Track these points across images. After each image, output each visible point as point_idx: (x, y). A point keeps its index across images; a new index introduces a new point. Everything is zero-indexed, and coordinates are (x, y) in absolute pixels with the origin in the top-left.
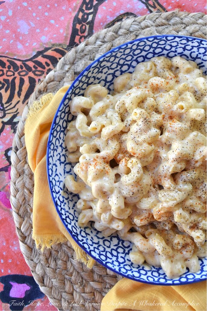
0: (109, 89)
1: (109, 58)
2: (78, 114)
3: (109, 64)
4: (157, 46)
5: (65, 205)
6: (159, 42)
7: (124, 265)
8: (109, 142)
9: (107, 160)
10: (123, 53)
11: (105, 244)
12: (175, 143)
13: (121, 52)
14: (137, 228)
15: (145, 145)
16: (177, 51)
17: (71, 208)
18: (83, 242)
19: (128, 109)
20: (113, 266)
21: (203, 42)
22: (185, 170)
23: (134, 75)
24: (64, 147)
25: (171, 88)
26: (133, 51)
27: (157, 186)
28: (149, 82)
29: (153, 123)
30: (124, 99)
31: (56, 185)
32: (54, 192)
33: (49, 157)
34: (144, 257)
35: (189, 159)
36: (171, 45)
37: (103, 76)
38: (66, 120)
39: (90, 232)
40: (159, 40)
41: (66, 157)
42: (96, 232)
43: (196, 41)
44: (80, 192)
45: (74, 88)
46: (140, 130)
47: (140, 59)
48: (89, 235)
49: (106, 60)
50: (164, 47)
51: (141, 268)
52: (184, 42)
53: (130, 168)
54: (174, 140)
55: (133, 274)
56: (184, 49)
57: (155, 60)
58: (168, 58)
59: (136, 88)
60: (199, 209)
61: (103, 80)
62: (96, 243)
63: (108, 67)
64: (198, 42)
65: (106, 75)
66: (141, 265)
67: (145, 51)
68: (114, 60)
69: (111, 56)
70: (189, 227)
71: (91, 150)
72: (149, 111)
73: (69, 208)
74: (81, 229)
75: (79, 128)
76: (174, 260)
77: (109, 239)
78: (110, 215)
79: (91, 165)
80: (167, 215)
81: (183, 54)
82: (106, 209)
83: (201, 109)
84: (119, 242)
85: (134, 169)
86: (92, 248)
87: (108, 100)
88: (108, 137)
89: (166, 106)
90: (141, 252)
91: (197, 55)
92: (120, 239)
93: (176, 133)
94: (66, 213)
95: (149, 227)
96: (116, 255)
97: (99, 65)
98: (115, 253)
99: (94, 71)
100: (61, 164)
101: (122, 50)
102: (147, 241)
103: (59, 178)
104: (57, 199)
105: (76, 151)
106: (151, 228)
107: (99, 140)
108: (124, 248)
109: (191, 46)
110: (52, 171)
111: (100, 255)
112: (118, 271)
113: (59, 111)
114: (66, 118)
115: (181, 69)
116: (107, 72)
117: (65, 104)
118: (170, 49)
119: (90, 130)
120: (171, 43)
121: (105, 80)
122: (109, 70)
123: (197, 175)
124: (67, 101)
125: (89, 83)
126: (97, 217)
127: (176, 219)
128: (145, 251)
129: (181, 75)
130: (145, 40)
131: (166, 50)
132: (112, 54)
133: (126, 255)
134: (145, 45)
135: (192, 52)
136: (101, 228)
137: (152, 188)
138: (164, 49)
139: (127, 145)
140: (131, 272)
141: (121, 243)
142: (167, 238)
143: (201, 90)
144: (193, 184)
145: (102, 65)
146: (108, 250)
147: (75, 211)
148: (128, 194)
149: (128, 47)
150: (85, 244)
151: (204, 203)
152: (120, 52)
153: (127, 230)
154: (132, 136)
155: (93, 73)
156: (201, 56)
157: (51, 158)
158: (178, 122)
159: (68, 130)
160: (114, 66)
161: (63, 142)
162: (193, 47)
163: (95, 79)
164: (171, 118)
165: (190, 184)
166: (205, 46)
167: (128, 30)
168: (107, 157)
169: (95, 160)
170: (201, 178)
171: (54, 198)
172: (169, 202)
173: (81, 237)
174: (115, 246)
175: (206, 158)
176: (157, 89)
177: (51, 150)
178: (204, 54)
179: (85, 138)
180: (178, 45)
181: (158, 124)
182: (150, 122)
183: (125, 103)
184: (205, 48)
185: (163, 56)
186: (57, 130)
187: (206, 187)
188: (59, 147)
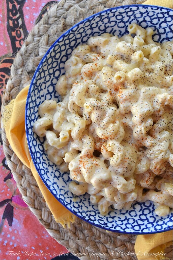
0: (56, 97)
1: (40, 75)
2: (45, 133)
3: (43, 80)
4: (70, 41)
5: (82, 208)
7: (157, 222)
8: (82, 140)
9: (91, 155)
11: (132, 215)
12: (133, 108)
13: (45, 65)
14: (148, 188)
15: (111, 125)
16: (88, 34)
17: (88, 206)
18: (114, 226)
19: (80, 106)
20: (149, 230)
21: (102, 14)
22: (154, 123)
23: (67, 74)
24: (53, 164)
25: (101, 67)
26: (54, 57)
27: (141, 149)
28: (82, 73)
29: (105, 105)
30: (71, 100)
31: (65, 198)
32: (68, 205)
33: (46, 182)
34: (167, 206)
35: (151, 114)
36: (79, 33)
37: (45, 91)
38: (40, 143)
39: (115, 214)
40: (68, 36)
41: (59, 170)
45: (29, 117)
46: (99, 117)
47: (64, 59)
48: (115, 217)
49: (38, 79)
50: (76, 38)
52: (88, 24)
53: (111, 151)
54: (131, 107)
55: (167, 225)
56: (92, 28)
57: (75, 53)
58: (84, 43)
59: (75, 84)
61: (47, 94)
62: (124, 220)
63: (43, 83)
64: (98, 17)
65: (46, 89)
66: (170, 213)
67: (63, 51)
68: (45, 74)
69: (40, 74)
71: (73, 155)
72: (96, 96)
73: (87, 207)
74: (106, 216)
75: (53, 144)
78: (121, 194)
79: (80, 168)
80: (164, 166)
81: (93, 32)
82: (115, 192)
83: (135, 69)
84: (142, 206)
85: (114, 150)
86: (124, 227)
87: (60, 108)
88: (79, 137)
90: (163, 204)
91: (105, 26)
92: (140, 203)
93: (128, 101)
94: (87, 213)
97: (35, 86)
98: (143, 217)
99: (35, 94)
100: (58, 179)
101: (46, 63)
102: (162, 193)
103: (64, 190)
104: (73, 209)
105: (63, 162)
106: (159, 180)
107: (74, 143)
108: (148, 208)
109: (96, 23)
110: (55, 190)
111: (133, 227)
112: (155, 231)
113: (29, 142)
114: (38, 143)
115: (99, 46)
116: (45, 86)
117: (31, 134)
118: (81, 36)
119: (62, 140)
120: (78, 31)
121: (49, 93)
123: (166, 121)
124: (30, 131)
125: (37, 105)
126: (112, 202)
128: (165, 202)
129: (103, 50)
130: (57, 43)
131: (78, 39)
132: (39, 72)
133: (152, 213)
134: (60, 47)
135: (99, 27)
136: (120, 206)
137: (138, 153)
138: (76, 39)
139: (97, 134)
140: (165, 224)
141: (143, 205)
143: (126, 53)
144: (167, 130)
145: (38, 84)
146: (137, 218)
147: (93, 206)
148: (123, 171)
149: (48, 58)
150: (116, 227)
152: (44, 66)
153: (141, 194)
154: (97, 125)
155: (35, 95)
156: (108, 24)
157: (48, 180)
158: (124, 90)
159: (47, 151)
160: (48, 78)
161: (49, 162)
162: (97, 23)
163: (40, 98)
164: (117, 90)
165: (165, 131)
166: (106, 16)
167: (55, 17)
168: (88, 153)
169: (81, 161)
170: (170, 120)
171: (70, 210)
172: (158, 156)
173: (110, 223)
174: (140, 211)
175: (164, 103)
176: (91, 74)
177: (44, 175)
178: (110, 22)
179: (63, 148)
180: (85, 29)
181: (110, 102)
182: (102, 106)
183: (75, 102)
184: (107, 17)
185: (79, 44)
186: (38, 156)
188: (48, 168)
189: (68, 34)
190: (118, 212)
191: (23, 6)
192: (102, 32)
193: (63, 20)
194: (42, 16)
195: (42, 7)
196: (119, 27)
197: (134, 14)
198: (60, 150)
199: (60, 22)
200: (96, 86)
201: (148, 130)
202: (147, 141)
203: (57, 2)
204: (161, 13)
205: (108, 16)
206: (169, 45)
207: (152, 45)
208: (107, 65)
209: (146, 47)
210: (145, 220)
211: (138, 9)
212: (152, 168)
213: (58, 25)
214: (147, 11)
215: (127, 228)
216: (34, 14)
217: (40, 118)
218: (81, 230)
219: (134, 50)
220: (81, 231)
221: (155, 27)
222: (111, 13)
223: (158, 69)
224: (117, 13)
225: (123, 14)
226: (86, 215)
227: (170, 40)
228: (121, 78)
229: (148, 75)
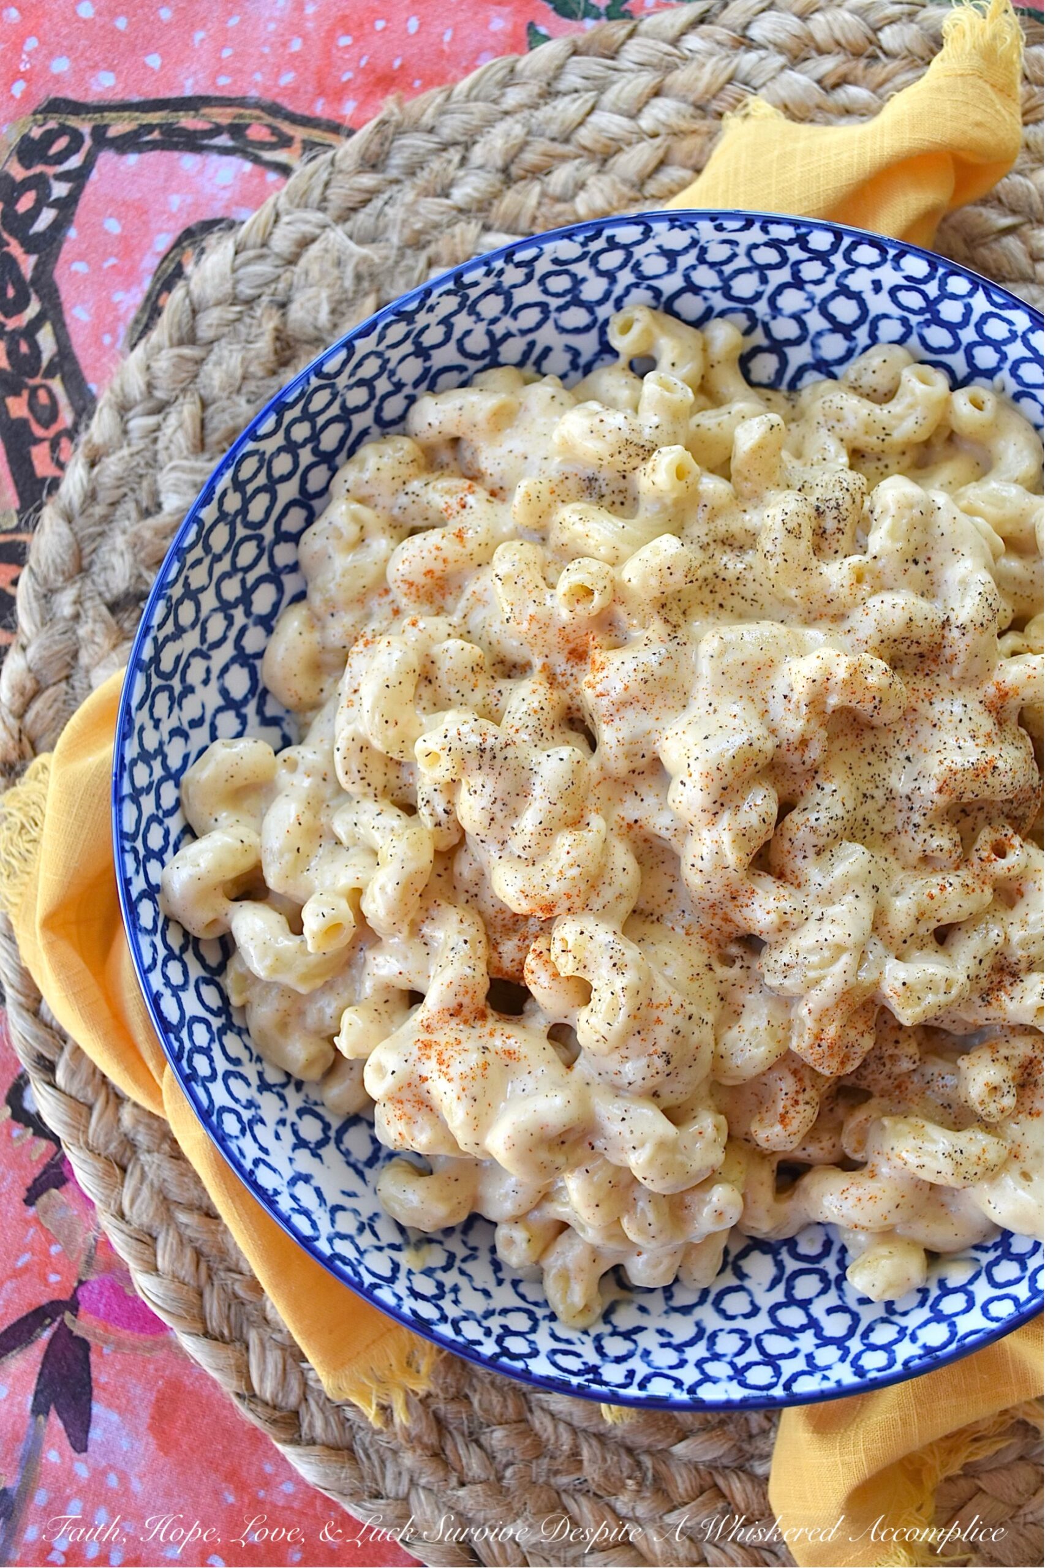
0: (269, 722)
1: (171, 617)
2: (227, 917)
3: (191, 640)
4: (313, 427)
5: (461, 1296)
6: (305, 408)
7: (865, 1335)
8: (424, 932)
9: (472, 1007)
10: (210, 557)
11: (730, 1312)
12: (666, 743)
13: (199, 562)
14: (800, 1155)
15: (564, 841)
16: (404, 381)
17: (491, 1286)
18: (638, 1378)
19: (396, 756)
20: (825, 1378)
21: (467, 278)
22: (786, 807)
23: (316, 598)
24: (281, 1079)
25: (489, 547)
26: (239, 520)
27: (734, 950)
28: (393, 586)
29: (526, 738)
30: (348, 730)
31: (362, 1253)
32: (379, 1286)
33: (252, 1172)
34: (912, 1243)
35: (762, 761)
36: (361, 383)
37: (211, 697)
38: (203, 973)
39: (638, 1313)
40: (301, 404)
41: (318, 1109)
42: (659, 1296)
44: (476, 1199)
45: (133, 837)
46: (499, 803)
47: (294, 520)
48: (639, 1329)
49: (167, 639)
50: (343, 406)
51: (935, 1292)
52: (398, 331)
53: (577, 974)
54: (656, 736)
55: (920, 1343)
56: (422, 352)
57: (347, 486)
58: (389, 430)
59: (362, 646)
60: (955, 908)
61: (219, 710)
62: (691, 1343)
63: (195, 653)
64: (448, 293)
65: (214, 684)
66: (928, 1279)
67: (285, 478)
68: (198, 610)
69: (173, 609)
70: (978, 1002)
71: (385, 1016)
72: (477, 697)
73: (487, 1293)
74: (593, 1332)
75: (274, 969)
76: (1027, 1167)
77: (729, 1280)
78: (652, 1197)
79: (426, 1079)
80: (861, 1027)
81: (434, 370)
82: (618, 1189)
83: (656, 542)
84: (779, 1258)
85: (591, 967)
86: (689, 1375)
87: (295, 776)
88: (407, 920)
89: (523, 628)
90: (887, 1234)
91: (490, 334)
92: (771, 1242)
93: (640, 705)
94: (485, 1323)
96: (804, 1320)
97: (154, 678)
98: (792, 1317)
99: (156, 716)
100: (319, 1156)
101: (198, 552)
102: (873, 1175)
103: (356, 1212)
104: (408, 1304)
105: (335, 1063)
106: (853, 1108)
107: (381, 955)
108: (816, 1266)
109: (439, 323)
110: (306, 1213)
111: (739, 1374)
112: (856, 1380)
113: (146, 972)
114: (196, 971)
115: (470, 436)
116: (208, 671)
117: (150, 926)
118: (372, 396)
119: (315, 944)
120: (352, 375)
121: (230, 704)
123: (843, 790)
124: (146, 910)
125: (173, 770)
126: (613, 1246)
128: (893, 1219)
129: (491, 458)
130: (250, 446)
131: (358, 409)
132: (170, 598)
133: (839, 1288)
134: (266, 463)
135: (460, 342)
136: (662, 1268)
137: (722, 972)
138: (346, 415)
139: (500, 895)
140: (907, 1340)
141: (785, 1256)
142: (940, 1102)
143: (604, 463)
144: (860, 835)
145: (167, 665)
146: (758, 1325)
147: (515, 1283)
148: (648, 1073)
149: (207, 526)
150: (649, 1381)
151: (957, 868)
152: (193, 566)
153: (765, 1194)
154: (491, 845)
155: (157, 724)
156: (506, 324)
157: (262, 1166)
158: (611, 654)
159: (243, 1008)
160: (216, 627)
161: (259, 1067)
163: (186, 737)
164: (578, 655)
165: (845, 843)
166: (488, 283)
167: (232, 304)
168: (460, 999)
169: (427, 1045)
170: (870, 785)
171: (394, 1312)
172: (823, 978)
173: (614, 1365)
174: (771, 1287)
175: (824, 703)
176: (442, 588)
177: (237, 1137)
178: (510, 310)
179: (326, 988)
180: (388, 360)
181: (550, 724)
182: (507, 745)
183: (368, 741)
184: (495, 290)
185: (366, 439)
186: (198, 1043)
187: (916, 806)
188: (259, 1099)
189: (302, 394)
190: (656, 1303)
191: (57, 259)
192: (480, 364)
193: (270, 318)
194: (161, 302)
195: (158, 254)
196: (563, 330)
197: (633, 261)
198: (311, 997)
199: (260, 326)
200: (468, 646)
201: (756, 844)
202: (756, 906)
203: (232, 225)
204: (766, 244)
205: (499, 285)
206: (827, 398)
207: (739, 406)
208: (516, 535)
209: (709, 420)
210: (803, 1329)
211: (647, 233)
212: (800, 1043)
213: (251, 342)
214: (695, 242)
215: (707, 1378)
216: (118, 297)
217: (195, 837)
218: (471, 1434)
219: (648, 446)
220: (474, 1438)
221: (751, 315)
222: (510, 268)
223: (779, 532)
224: (543, 266)
225: (573, 268)
226: (482, 1330)
227: (836, 369)
228: (590, 592)
229: (730, 565)
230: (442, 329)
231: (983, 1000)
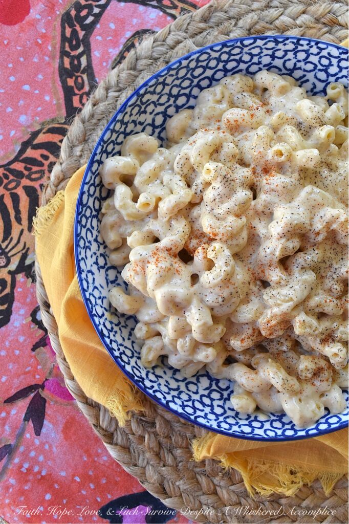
0: (160, 138)
1: (155, 86)
2: (116, 185)
3: (155, 98)
4: (229, 58)
5: (116, 335)
6: (230, 51)
7: (226, 418)
8: (172, 222)
9: (174, 252)
10: (176, 76)
11: (189, 389)
12: (279, 209)
13: (172, 75)
14: (237, 356)
15: (231, 218)
16: (262, 62)
17: (126, 338)
18: (154, 389)
19: (195, 167)
20: (208, 422)
21: (301, 42)
22: (300, 250)
23: (197, 110)
24: (102, 242)
25: (259, 124)
26: (191, 71)
27: (258, 283)
28: (223, 120)
29: (238, 182)
30: (186, 151)
31: (96, 304)
32: (96, 316)
33: (80, 260)
34: (255, 400)
35: (303, 231)
36: (250, 54)
37: (148, 118)
38: (99, 196)
39: (163, 373)
40: (230, 48)
41: (107, 258)
42: (171, 371)
43: (290, 42)
44: (138, 311)
45: (105, 142)
46: (220, 196)
47: (205, 83)
48: (161, 377)
49: (149, 92)
50: (241, 58)
51: (252, 418)
52: (271, 45)
53: (213, 259)
54: (276, 205)
55: (241, 429)
56: (273, 57)
57: (226, 82)
58: (248, 74)
59: (203, 130)
60: (330, 309)
61: (149, 124)
62: (174, 390)
63: (153, 102)
64: (293, 43)
65: (152, 116)
66: (252, 414)
67: (211, 68)
68: (162, 90)
69: (157, 84)
70: (319, 341)
71: (145, 240)
72: (229, 165)
73: (124, 339)
74: (148, 369)
75: (121, 207)
76: (302, 398)
77: (194, 380)
78: (192, 339)
79: (149, 263)
80: (282, 327)
81: (272, 65)
82: (183, 330)
83: (313, 150)
84: (212, 383)
85: (219, 259)
86: (169, 398)
87: (161, 156)
88: (170, 215)
89: (255, 153)
90: (249, 393)
91: (295, 64)
92: (213, 377)
93: (278, 194)
94: (119, 347)
95: (256, 351)
96: (210, 404)
97: (139, 101)
98: (207, 401)
99: (133, 112)
100: (99, 271)
101: (173, 72)
102: (256, 373)
103: (100, 292)
104: (101, 327)
105: (122, 245)
106: (260, 352)
107: (155, 222)
108: (221, 391)
109: (284, 51)
110: (88, 283)
111: (183, 406)
112: (217, 428)
113: (84, 183)
114: (97, 194)
115: (271, 90)
116: (153, 111)
117: (94, 171)
118: (250, 61)
119: (139, 207)
120: (250, 50)
121: (153, 125)
122: (156, 107)
123: (320, 255)
124: (95, 165)
125: (126, 132)
126: (171, 347)
127: (298, 330)
128: (255, 390)
129: (274, 99)
130: (209, 51)
131: (244, 62)
132: (158, 80)
133: (225, 401)
134: (209, 59)
135: (285, 61)
136: (180, 363)
137: (252, 286)
138: (240, 61)
139: (202, 224)
140: (237, 426)
141: (214, 383)
142: (287, 365)
143: (308, 120)
144: (315, 271)
145: (144, 100)
146: (196, 397)
147: (133, 342)
148: (215, 301)
149: (182, 66)
150: (157, 392)
151: (338, 298)
153: (221, 361)
154: (209, 208)
155: (131, 115)
156: (301, 64)
157: (83, 261)
158: (278, 174)
159: (103, 215)
160: (164, 99)
161: (98, 234)
162: (286, 52)
163: (136, 125)
164: (266, 171)
165: (311, 271)
166: (306, 48)
168: (172, 247)
169: (155, 254)
170: (327, 259)
171: (97, 326)
172: (282, 305)
173: (149, 382)
174: (205, 390)
175: (332, 225)
176: (237, 129)
177: (81, 248)
178: (306, 61)
179: (133, 223)
180: (262, 52)
181: (247, 183)
182: (233, 180)
183: (190, 157)
184: (306, 51)
185: (240, 72)
186: (86, 214)
187: (337, 273)
188: (92, 242)
189: (233, 45)
190: (170, 373)
192: (286, 72)
196: (316, 77)
198: (127, 223)
200: (235, 148)
201: (288, 254)
205: (308, 50)
209: (342, 128)
210: (208, 406)
212: (262, 322)
217: (120, 155)
219: (324, 123)
222: (315, 47)
224: (324, 53)
225: (332, 59)
226: (117, 348)
228: (282, 154)
229: (326, 172)
230: (283, 53)
231: (320, 341)
